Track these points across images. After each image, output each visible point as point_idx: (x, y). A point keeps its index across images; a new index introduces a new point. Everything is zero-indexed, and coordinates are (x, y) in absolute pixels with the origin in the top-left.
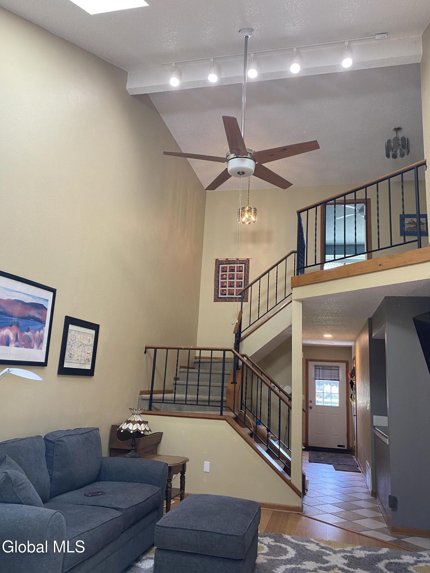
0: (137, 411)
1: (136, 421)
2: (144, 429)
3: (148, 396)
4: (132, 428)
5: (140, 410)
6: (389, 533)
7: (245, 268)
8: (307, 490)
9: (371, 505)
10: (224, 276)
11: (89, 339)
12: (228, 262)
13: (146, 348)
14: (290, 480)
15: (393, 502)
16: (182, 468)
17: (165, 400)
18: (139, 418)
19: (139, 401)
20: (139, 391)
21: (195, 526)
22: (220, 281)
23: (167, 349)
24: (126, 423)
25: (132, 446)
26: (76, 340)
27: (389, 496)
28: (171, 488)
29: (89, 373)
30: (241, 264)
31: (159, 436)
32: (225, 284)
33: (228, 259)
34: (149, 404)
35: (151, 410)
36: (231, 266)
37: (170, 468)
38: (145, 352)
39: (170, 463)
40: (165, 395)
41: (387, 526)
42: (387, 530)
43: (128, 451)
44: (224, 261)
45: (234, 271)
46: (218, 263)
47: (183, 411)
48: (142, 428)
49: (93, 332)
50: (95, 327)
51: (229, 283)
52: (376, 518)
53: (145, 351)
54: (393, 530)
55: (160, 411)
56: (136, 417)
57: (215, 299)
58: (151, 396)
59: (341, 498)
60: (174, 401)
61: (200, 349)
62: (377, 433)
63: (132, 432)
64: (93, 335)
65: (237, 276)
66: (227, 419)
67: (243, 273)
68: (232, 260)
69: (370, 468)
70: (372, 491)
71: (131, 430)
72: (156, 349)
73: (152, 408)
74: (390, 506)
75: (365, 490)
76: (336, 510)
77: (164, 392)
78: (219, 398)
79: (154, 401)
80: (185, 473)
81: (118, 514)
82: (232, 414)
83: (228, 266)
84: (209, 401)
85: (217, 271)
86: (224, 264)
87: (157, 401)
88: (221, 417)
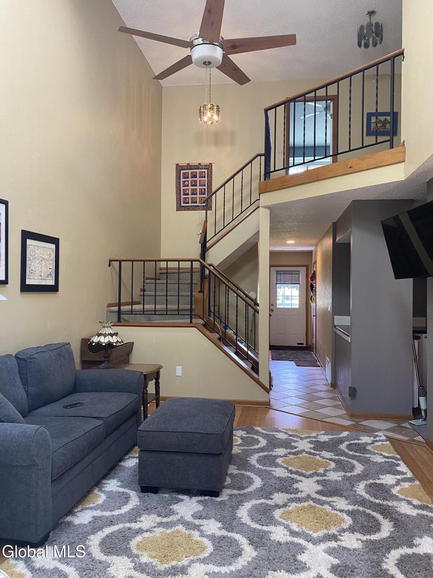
0: (107, 324)
1: (107, 333)
2: (116, 341)
3: (116, 308)
4: (104, 340)
5: (110, 323)
6: (348, 418)
7: (208, 173)
8: (272, 386)
9: (331, 395)
10: (186, 183)
11: (50, 254)
12: (189, 167)
13: (110, 261)
14: (259, 378)
15: (353, 392)
16: (156, 375)
17: (134, 311)
18: (110, 331)
19: (107, 314)
20: (107, 304)
21: (176, 428)
22: (182, 188)
23: (133, 261)
24: (97, 336)
25: (105, 357)
26: (36, 255)
27: (349, 387)
28: (147, 394)
29: (54, 289)
30: (203, 169)
31: (131, 345)
32: (187, 191)
33: (189, 164)
34: (117, 316)
35: (121, 322)
36: (193, 172)
37: (145, 375)
38: (109, 265)
39: (145, 371)
40: (134, 307)
41: (346, 413)
42: (347, 416)
43: (102, 362)
44: (185, 166)
45: (196, 177)
46: (179, 168)
47: (152, 321)
48: (114, 340)
49: (53, 246)
50: (55, 241)
51: (192, 191)
52: (336, 406)
53: (110, 264)
54: (352, 416)
55: (129, 321)
56: (107, 330)
57: (177, 208)
58: (119, 308)
59: (304, 391)
60: (143, 312)
61: (167, 261)
62: (338, 332)
63: (104, 344)
64: (54, 249)
65: (200, 183)
66: (196, 326)
67: (206, 179)
68: (194, 165)
69: (330, 363)
70: (331, 383)
71: (103, 343)
72: (120, 261)
73: (121, 320)
74: (350, 396)
75: (325, 382)
76: (300, 401)
77: (132, 303)
78: (188, 307)
79: (123, 313)
80: (159, 379)
81: (99, 422)
82: (201, 321)
83: (190, 171)
84: (178, 310)
85: (178, 177)
86: (186, 170)
87: (126, 313)
88: (191, 325)
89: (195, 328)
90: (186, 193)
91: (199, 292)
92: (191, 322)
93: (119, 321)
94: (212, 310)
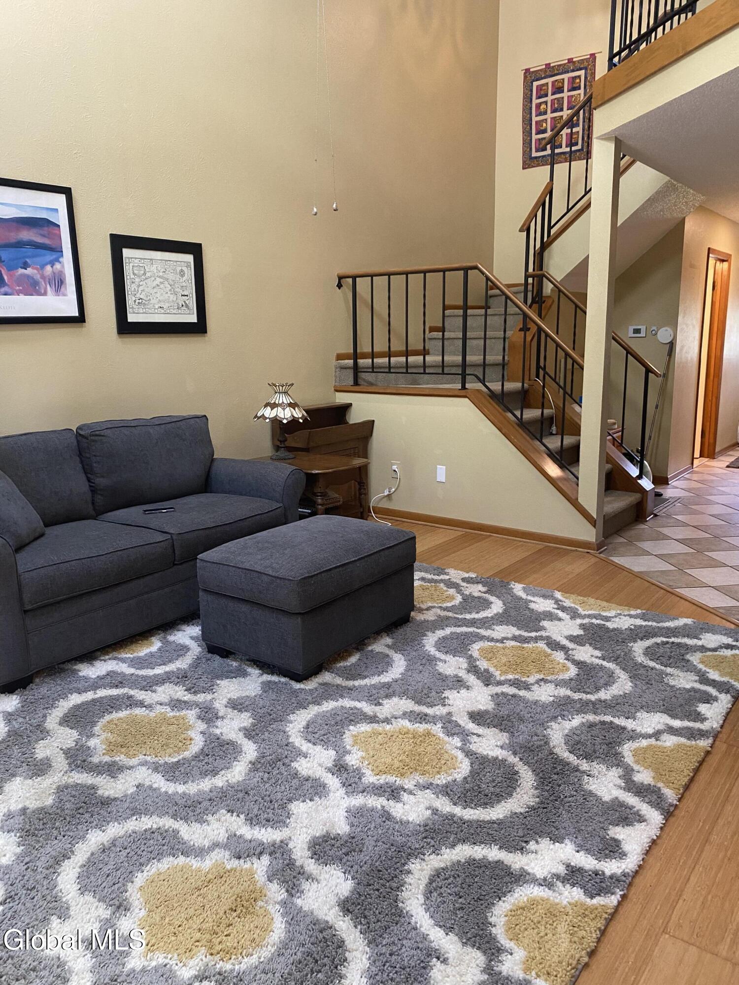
3: (351, 362)
7: (586, 78)
10: (543, 106)
11: (182, 271)
12: (550, 70)
13: (340, 278)
14: (577, 496)
17: (394, 368)
19: (336, 372)
20: (336, 354)
22: (535, 119)
23: (371, 276)
24: (263, 407)
25: (281, 442)
26: (148, 274)
30: (578, 70)
32: (544, 125)
33: (550, 64)
34: (353, 376)
35: (359, 385)
36: (556, 81)
38: (339, 286)
44: (541, 70)
45: (563, 92)
46: (530, 76)
49: (190, 258)
50: (195, 249)
51: (553, 120)
53: (338, 282)
57: (524, 162)
58: (356, 363)
60: (389, 369)
61: (425, 272)
64: (190, 263)
65: (569, 102)
66: (472, 395)
67: (582, 91)
68: (558, 66)
72: (354, 278)
73: (360, 381)
79: (361, 370)
83: (550, 80)
85: (528, 99)
86: (542, 78)
87: (365, 370)
88: (463, 393)
89: (467, 400)
90: (542, 128)
91: (521, 330)
92: (464, 387)
93: (356, 383)
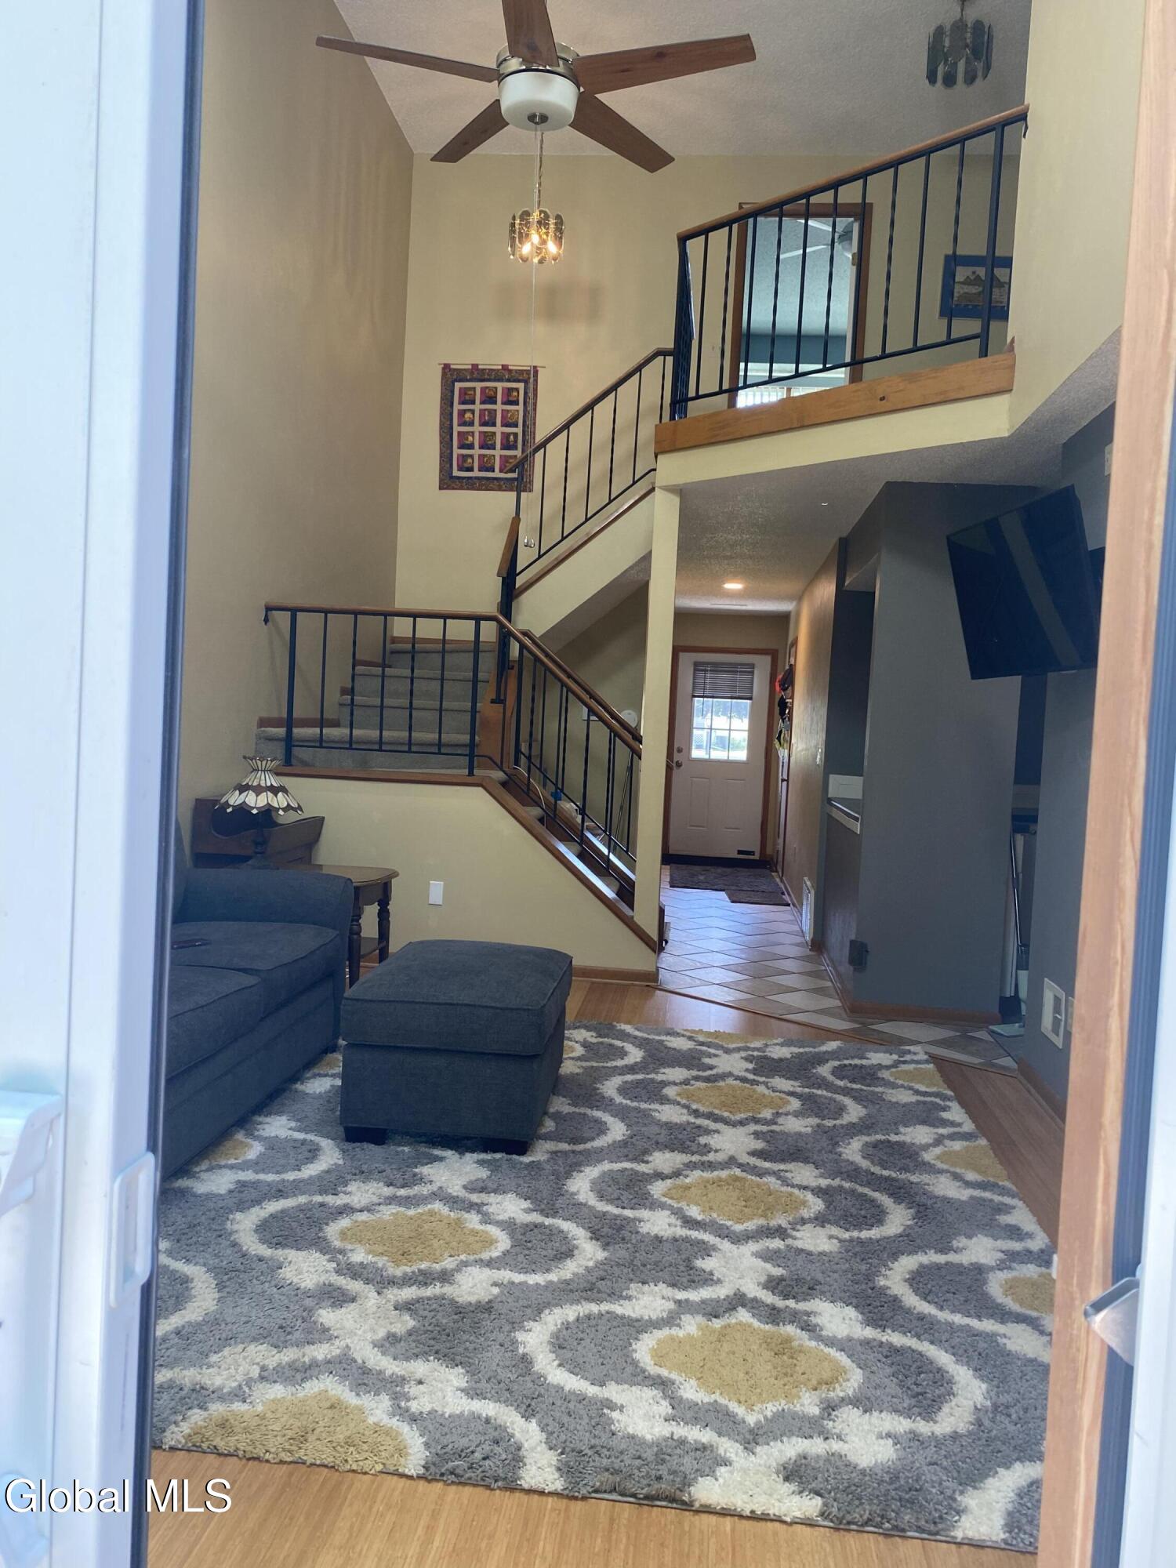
0: (264, 762)
1: (263, 785)
2: (285, 804)
3: (281, 731)
4: (255, 801)
5: (272, 761)
6: (845, 1016)
7: (526, 393)
8: (667, 942)
9: (809, 967)
10: (468, 415)
12: (477, 373)
13: (269, 609)
14: (633, 917)
15: (859, 954)
17: (326, 742)
18: (271, 780)
19: (256, 744)
20: (257, 718)
22: (456, 429)
23: (326, 612)
24: (237, 792)
25: (257, 844)
27: (852, 942)
28: (358, 933)
30: (514, 381)
31: (316, 825)
32: (470, 438)
33: (477, 365)
34: (284, 752)
35: (291, 765)
36: (487, 387)
37: (357, 889)
38: (266, 620)
39: (358, 878)
40: (325, 731)
41: (840, 1004)
42: (842, 1012)
43: (246, 859)
44: (466, 370)
45: (495, 403)
46: (449, 375)
47: (370, 768)
48: (281, 801)
51: (482, 436)
52: (820, 991)
53: (266, 616)
54: (854, 1010)
55: (311, 765)
56: (263, 777)
57: (441, 480)
58: (289, 732)
59: (743, 956)
60: (350, 744)
61: (415, 615)
62: (836, 814)
63: (255, 811)
65: (503, 417)
66: (484, 784)
67: (520, 407)
68: (489, 370)
69: (813, 892)
70: (812, 940)
71: (253, 808)
72: (294, 611)
73: (294, 761)
74: (851, 961)
75: (799, 940)
76: (731, 977)
77: (322, 723)
78: (465, 737)
79: (297, 743)
80: (388, 904)
81: (250, 980)
82: (499, 775)
83: (478, 385)
84: (440, 744)
85: (447, 402)
86: (467, 381)
87: (306, 743)
88: (470, 780)
89: (480, 789)
90: (467, 442)
91: (493, 702)
92: (471, 773)
93: (288, 762)
94: (524, 748)
